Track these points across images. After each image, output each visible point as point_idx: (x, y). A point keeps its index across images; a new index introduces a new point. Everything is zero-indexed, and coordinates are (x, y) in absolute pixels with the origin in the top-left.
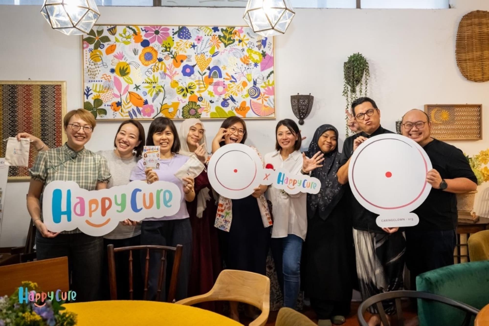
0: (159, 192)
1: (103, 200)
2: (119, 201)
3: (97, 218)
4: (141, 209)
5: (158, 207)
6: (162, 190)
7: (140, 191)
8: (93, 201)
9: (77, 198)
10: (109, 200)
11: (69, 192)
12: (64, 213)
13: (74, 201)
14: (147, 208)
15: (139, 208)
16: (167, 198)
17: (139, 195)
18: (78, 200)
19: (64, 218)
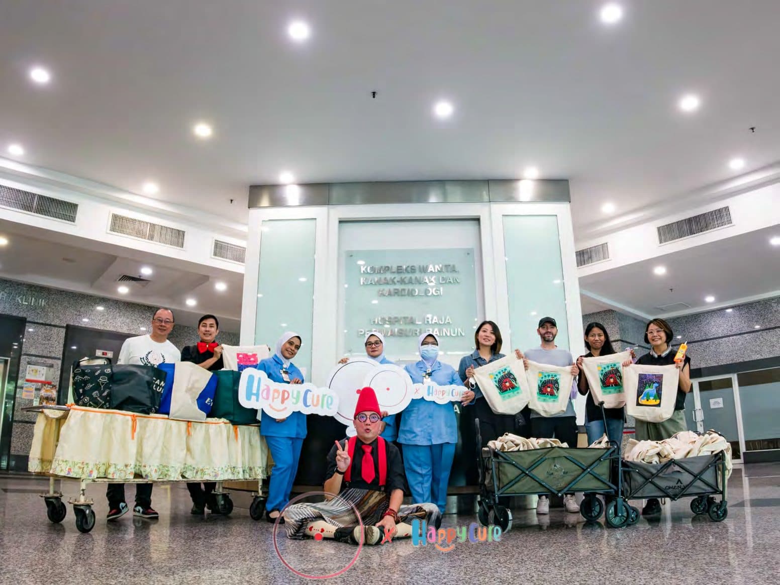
0: (324, 396)
1: (284, 392)
2: (295, 396)
3: (277, 403)
4: (310, 405)
5: (322, 407)
6: (326, 395)
7: (311, 391)
8: (276, 391)
9: (266, 385)
10: (288, 392)
11: (260, 379)
12: (254, 394)
13: (262, 387)
14: (314, 406)
15: (308, 404)
16: (329, 402)
17: (309, 395)
18: (265, 387)
19: (254, 398)
